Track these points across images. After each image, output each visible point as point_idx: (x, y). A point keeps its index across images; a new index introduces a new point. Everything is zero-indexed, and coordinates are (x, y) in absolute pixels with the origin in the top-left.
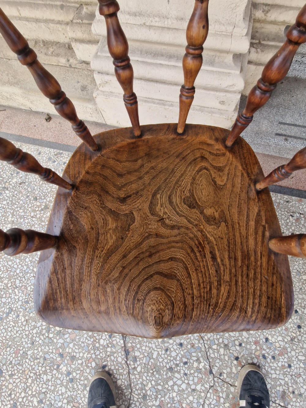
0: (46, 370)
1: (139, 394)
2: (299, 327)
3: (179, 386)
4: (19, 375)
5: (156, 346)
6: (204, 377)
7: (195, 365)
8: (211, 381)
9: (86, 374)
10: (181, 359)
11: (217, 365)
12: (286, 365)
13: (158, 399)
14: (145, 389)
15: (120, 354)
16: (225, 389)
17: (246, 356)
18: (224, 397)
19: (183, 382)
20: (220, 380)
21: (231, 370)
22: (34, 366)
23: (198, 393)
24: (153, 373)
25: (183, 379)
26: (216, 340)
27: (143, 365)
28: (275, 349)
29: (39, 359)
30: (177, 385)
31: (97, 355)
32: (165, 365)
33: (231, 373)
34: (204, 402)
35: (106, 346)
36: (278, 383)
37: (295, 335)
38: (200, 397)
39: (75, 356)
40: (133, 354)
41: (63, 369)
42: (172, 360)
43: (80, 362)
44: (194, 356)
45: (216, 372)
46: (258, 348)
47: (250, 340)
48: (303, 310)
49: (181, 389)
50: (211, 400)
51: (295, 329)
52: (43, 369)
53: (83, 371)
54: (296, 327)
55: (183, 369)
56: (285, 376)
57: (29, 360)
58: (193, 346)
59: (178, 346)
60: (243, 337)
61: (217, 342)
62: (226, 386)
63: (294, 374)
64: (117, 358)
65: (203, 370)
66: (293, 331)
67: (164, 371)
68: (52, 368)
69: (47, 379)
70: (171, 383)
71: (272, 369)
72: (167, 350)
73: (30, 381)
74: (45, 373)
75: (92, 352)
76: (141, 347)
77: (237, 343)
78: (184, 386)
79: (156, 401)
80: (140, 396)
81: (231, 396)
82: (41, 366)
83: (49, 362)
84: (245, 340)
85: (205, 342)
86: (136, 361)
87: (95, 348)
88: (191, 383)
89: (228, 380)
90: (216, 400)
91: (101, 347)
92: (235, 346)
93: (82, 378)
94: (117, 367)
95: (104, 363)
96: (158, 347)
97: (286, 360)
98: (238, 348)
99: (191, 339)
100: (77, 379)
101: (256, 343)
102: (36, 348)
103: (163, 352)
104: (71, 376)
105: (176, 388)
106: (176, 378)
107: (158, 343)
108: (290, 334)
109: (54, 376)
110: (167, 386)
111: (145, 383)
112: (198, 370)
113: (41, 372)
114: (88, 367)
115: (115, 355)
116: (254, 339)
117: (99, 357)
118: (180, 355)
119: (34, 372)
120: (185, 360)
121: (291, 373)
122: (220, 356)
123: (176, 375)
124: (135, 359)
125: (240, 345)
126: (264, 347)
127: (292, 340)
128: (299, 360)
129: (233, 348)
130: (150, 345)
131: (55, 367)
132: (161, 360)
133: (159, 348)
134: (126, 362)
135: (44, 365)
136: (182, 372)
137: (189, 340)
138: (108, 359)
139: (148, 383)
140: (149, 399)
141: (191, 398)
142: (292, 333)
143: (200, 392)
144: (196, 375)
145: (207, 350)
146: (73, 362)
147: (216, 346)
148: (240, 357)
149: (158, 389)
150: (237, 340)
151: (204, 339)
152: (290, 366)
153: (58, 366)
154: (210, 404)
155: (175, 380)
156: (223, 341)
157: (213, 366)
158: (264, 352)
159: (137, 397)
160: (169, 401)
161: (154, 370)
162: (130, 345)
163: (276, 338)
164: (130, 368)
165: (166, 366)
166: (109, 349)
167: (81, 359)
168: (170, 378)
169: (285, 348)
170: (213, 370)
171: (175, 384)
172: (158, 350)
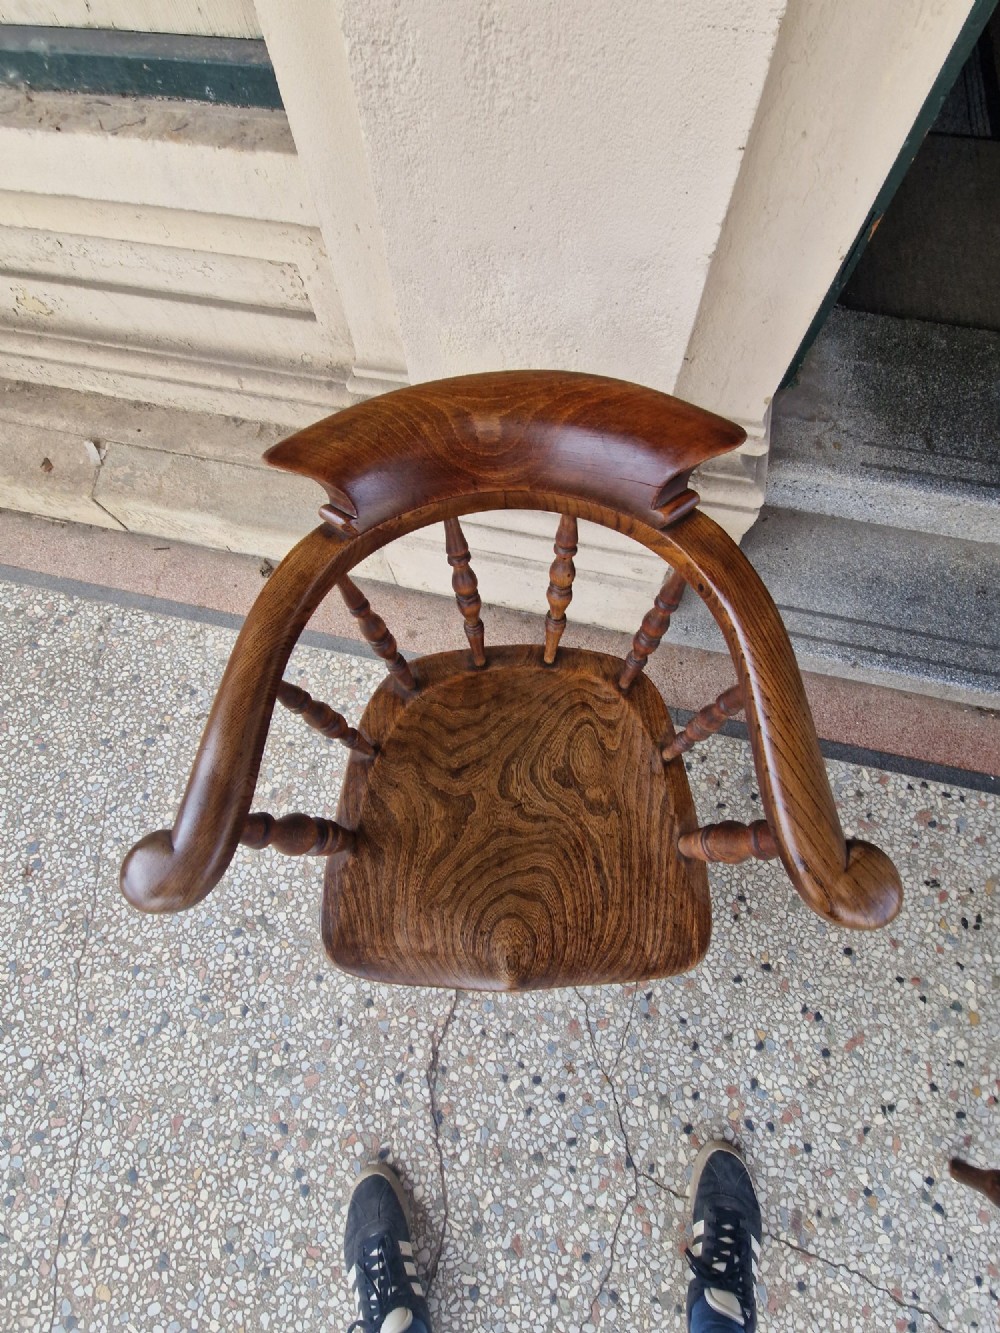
0: (245, 1167)
1: (465, 1221)
2: (826, 1053)
3: (557, 1198)
4: (179, 1181)
5: (504, 1103)
6: (614, 1175)
7: (594, 1145)
8: (630, 1185)
9: (340, 1173)
10: (562, 1131)
11: (644, 1144)
12: (801, 1145)
13: (509, 1233)
14: (478, 1208)
15: (421, 1123)
16: (662, 1206)
17: (708, 1122)
18: (661, 1225)
19: (567, 1188)
20: (650, 1183)
21: (676, 1158)
22: (216, 1158)
23: (601, 1215)
24: (496, 1168)
25: (566, 1180)
26: (640, 1086)
27: (475, 1147)
28: (774, 1106)
29: (228, 1137)
30: (552, 1194)
31: (368, 1125)
32: (524, 1147)
33: (675, 1164)
34: (615, 1237)
35: (390, 1104)
36: (784, 1190)
37: (817, 1074)
38: (604, 1226)
39: (316, 1130)
40: (452, 1121)
41: (288, 1161)
42: (542, 1136)
43: (327, 1142)
44: (591, 1125)
45: (642, 1163)
46: (736, 1104)
47: (718, 1083)
48: (832, 1013)
49: (561, 1205)
50: (630, 1233)
51: (817, 1059)
52: (239, 1164)
53: (333, 1165)
54: (818, 1052)
55: (566, 1157)
56: (798, 1172)
57: (206, 1141)
58: (588, 1099)
59: (555, 1102)
60: (702, 1078)
61: (642, 1090)
62: (663, 1196)
63: (818, 1167)
64: (414, 1132)
65: (612, 1157)
66: (814, 1063)
67: (522, 1162)
68: (260, 1161)
69: (245, 1190)
70: (538, 1191)
71: (767, 1156)
72: (529, 1111)
73: (204, 1195)
74: (243, 1173)
75: (357, 1117)
76: (469, 1104)
77: (688, 1092)
78: (568, 1199)
79: (503, 1238)
80: (467, 1227)
81: (676, 1222)
82: (234, 1157)
83: (254, 1144)
84: (706, 1084)
85: (617, 1090)
86: (458, 1138)
87: (363, 1109)
88: (585, 1189)
89: (668, 1181)
90: (642, 1232)
91: (378, 1107)
92: (683, 1099)
93: (331, 1184)
94: (414, 1155)
95: (384, 1146)
96: (510, 1104)
97: (798, 1133)
98: (690, 1103)
99: (583, 1083)
100: (318, 1186)
101: (731, 1091)
102: (223, 1111)
103: (522, 1116)
104: (304, 1180)
105: (549, 1202)
106: (551, 1178)
107: (510, 1095)
108: (805, 1070)
109: (264, 1180)
110: (528, 1199)
111: (478, 1191)
112: (601, 1157)
113: (233, 1171)
114: (346, 1155)
115: (410, 1124)
116: (725, 1083)
117: (372, 1129)
118: (558, 1122)
119: (216, 1171)
120: (570, 1134)
121: (811, 1166)
122: (650, 1123)
123: (551, 1171)
124: (456, 1135)
125: (696, 1096)
126: (749, 1101)
127: (811, 1083)
128: (828, 1133)
129: (679, 1104)
130: (491, 1100)
131: (268, 1157)
132: (515, 1135)
133: (511, 1107)
134: (435, 1141)
135: (240, 1154)
136: (564, 1163)
137: (580, 1086)
138: (394, 1135)
139: (485, 1193)
140: (488, 1233)
141: (584, 1228)
142: (811, 1068)
143: (606, 1213)
144: (595, 1169)
145: (621, 1110)
146: (310, 1145)
147: (640, 1099)
148: (694, 1124)
149: (509, 1207)
150: (688, 1084)
151: (614, 1083)
152: (808, 1148)
153: (276, 1155)
154: (629, 1242)
155: (548, 1183)
156: (656, 1088)
157: (634, 1148)
158: (748, 1113)
159: (459, 1228)
160: (534, 1237)
161: (500, 1160)
162: (444, 1099)
163: (775, 1079)
164: (445, 1156)
165: (527, 1151)
166: (395, 1111)
167: (329, 1137)
168: (536, 1180)
169: (796, 1105)
170: (635, 1158)
171: (547, 1192)
172: (509, 1111)
